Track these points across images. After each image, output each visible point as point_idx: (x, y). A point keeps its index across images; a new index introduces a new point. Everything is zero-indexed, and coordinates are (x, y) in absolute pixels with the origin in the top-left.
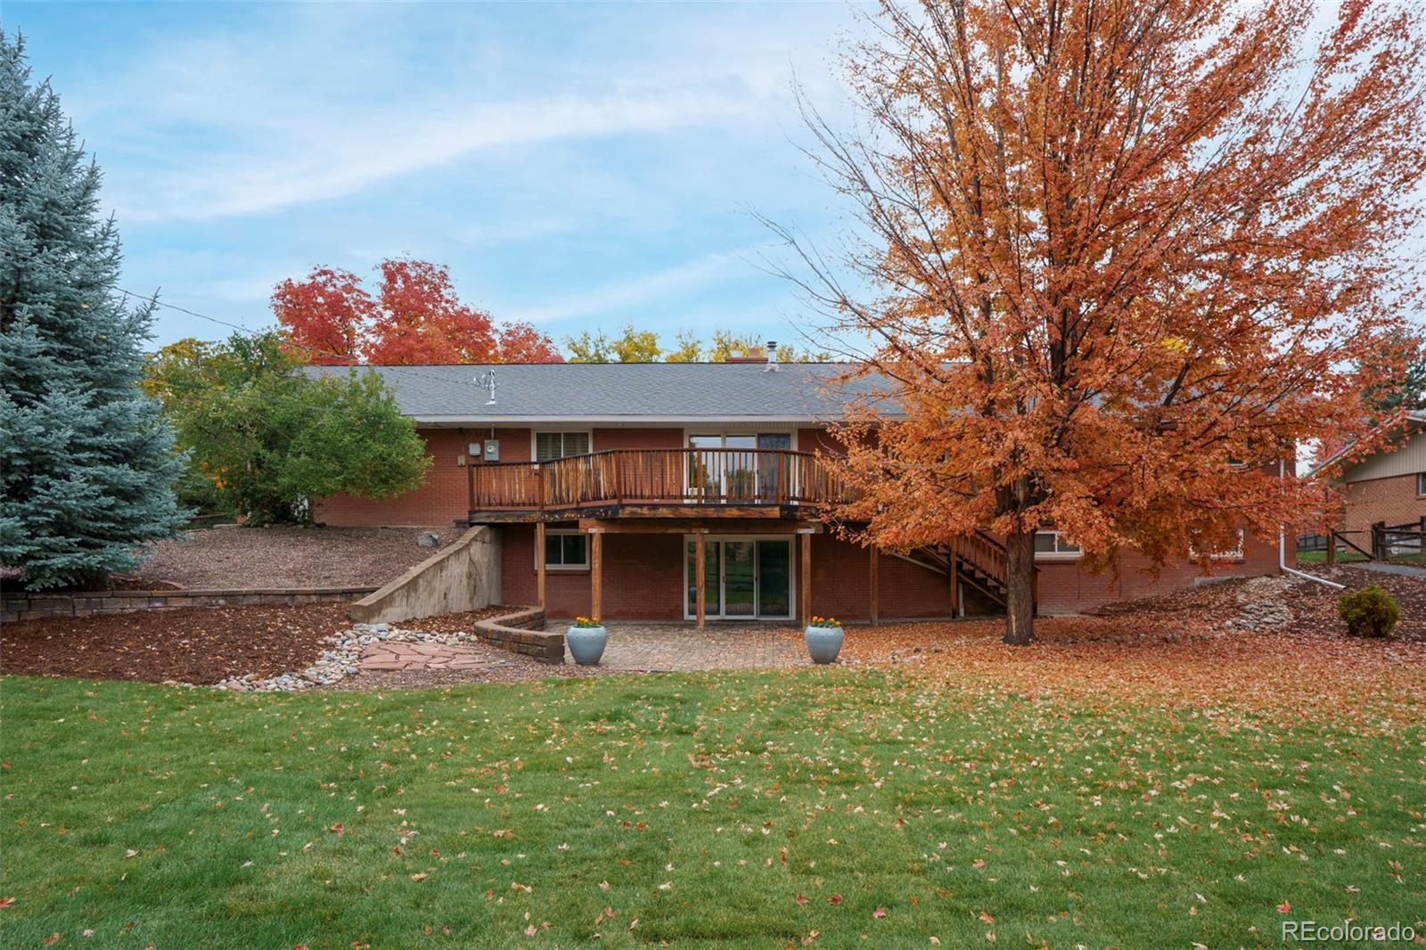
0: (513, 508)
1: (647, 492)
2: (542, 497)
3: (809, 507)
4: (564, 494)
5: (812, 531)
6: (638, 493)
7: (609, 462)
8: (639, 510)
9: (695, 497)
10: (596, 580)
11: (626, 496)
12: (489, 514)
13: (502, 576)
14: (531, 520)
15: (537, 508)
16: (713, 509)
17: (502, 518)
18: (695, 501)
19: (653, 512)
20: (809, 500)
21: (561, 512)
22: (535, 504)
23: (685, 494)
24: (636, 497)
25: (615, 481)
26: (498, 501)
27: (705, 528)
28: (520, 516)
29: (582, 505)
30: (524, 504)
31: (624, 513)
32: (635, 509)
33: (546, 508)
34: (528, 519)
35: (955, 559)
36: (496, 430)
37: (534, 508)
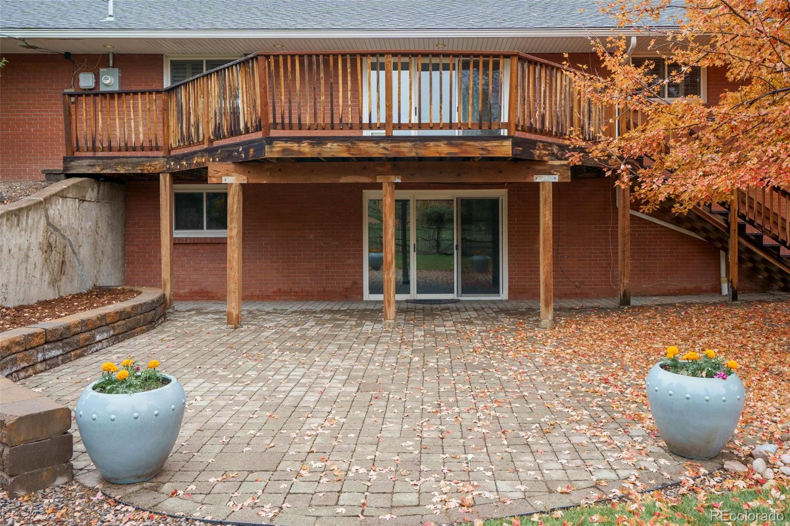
0: (128, 154)
1: (308, 120)
2: (166, 137)
3: (551, 144)
4: (193, 130)
5: (555, 178)
6: (295, 121)
7: (250, 76)
8: (295, 146)
9: (381, 127)
10: (234, 252)
11: (275, 126)
12: (92, 161)
13: (124, 246)
14: (151, 170)
15: (161, 154)
16: (409, 144)
17: (111, 168)
18: (382, 133)
19: (317, 149)
20: (549, 134)
21: (189, 156)
22: (157, 148)
23: (365, 120)
24: (291, 127)
25: (258, 102)
26: (106, 145)
27: (396, 174)
28: (138, 164)
29: (217, 143)
30: (143, 149)
31: (273, 151)
32: (289, 145)
33: (173, 153)
34: (148, 169)
35: (735, 221)
36: (115, 56)
37: (155, 153)
